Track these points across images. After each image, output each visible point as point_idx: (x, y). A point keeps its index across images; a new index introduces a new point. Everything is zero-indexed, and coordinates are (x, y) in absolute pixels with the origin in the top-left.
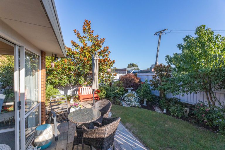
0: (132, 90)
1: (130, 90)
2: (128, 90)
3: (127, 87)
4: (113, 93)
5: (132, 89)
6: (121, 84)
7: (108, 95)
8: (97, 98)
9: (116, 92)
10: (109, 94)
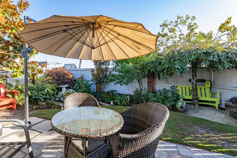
0: (67, 88)
1: (64, 88)
2: (61, 88)
3: (59, 84)
4: (42, 94)
5: (68, 86)
6: (50, 81)
7: (33, 97)
8: (11, 106)
9: (46, 91)
10: (36, 96)
